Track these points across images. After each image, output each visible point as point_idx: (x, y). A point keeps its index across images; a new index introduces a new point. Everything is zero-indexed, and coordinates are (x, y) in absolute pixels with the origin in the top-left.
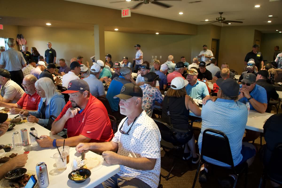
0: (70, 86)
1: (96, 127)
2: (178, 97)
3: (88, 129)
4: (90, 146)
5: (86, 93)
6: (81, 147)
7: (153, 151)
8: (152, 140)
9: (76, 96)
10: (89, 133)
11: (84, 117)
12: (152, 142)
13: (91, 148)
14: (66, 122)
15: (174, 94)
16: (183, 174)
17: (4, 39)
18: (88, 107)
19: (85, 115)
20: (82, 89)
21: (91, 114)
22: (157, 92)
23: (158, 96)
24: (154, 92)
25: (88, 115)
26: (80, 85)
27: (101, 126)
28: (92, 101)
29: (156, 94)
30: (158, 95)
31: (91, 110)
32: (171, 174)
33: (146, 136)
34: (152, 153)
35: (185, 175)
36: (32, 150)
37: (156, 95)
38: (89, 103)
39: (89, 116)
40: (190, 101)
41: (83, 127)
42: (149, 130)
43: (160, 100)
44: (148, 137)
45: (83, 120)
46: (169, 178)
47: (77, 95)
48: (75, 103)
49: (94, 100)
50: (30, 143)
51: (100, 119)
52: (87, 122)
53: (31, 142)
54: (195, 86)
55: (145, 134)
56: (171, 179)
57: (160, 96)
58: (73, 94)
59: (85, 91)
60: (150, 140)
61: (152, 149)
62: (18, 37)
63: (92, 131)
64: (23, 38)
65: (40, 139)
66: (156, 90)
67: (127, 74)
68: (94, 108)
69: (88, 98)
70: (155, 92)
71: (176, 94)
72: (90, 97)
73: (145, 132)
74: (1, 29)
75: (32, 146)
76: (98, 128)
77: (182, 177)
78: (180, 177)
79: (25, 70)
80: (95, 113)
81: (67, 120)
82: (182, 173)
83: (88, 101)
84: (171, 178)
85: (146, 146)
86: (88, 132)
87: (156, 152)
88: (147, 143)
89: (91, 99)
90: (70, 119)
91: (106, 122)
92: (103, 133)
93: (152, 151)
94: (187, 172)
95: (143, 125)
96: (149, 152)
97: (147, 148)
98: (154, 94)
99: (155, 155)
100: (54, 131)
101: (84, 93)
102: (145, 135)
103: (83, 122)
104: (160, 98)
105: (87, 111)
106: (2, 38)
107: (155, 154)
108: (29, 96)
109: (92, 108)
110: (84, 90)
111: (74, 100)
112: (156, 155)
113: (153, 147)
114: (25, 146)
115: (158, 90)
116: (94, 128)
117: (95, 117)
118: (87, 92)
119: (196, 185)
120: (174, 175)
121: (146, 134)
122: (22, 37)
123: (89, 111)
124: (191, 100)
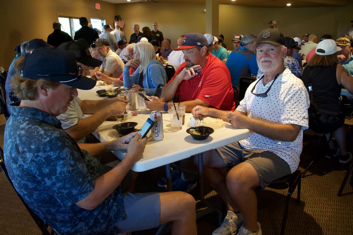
0: (185, 41)
1: (216, 91)
2: (325, 66)
3: (207, 92)
4: (209, 112)
5: (204, 50)
6: (199, 110)
7: (301, 116)
8: (300, 101)
9: (191, 53)
10: (208, 97)
11: (202, 80)
12: (301, 104)
13: (210, 114)
14: (179, 84)
15: (320, 61)
16: (325, 174)
17: (101, 20)
18: (207, 67)
19: (203, 77)
20: (199, 44)
21: (211, 74)
22: (294, 63)
23: (295, 69)
24: (290, 62)
25: (207, 76)
26: (197, 38)
27: (222, 91)
28: (211, 60)
29: (292, 65)
30: (296, 67)
31: (211, 69)
32: (308, 172)
33: (292, 95)
34: (299, 119)
35: (329, 174)
36: (139, 114)
37: (292, 67)
38: (209, 63)
39: (209, 76)
40: (343, 72)
41: (200, 91)
42: (297, 88)
43: (297, 74)
44: (295, 97)
45: (201, 83)
46: (305, 175)
47: (193, 52)
48: (191, 63)
49: (215, 60)
50: (137, 108)
51: (222, 82)
52: (206, 84)
53: (139, 106)
54: (348, 63)
55: (291, 93)
56: (308, 177)
57: (298, 69)
58: (188, 51)
59: (203, 48)
60: (297, 102)
61: (298, 113)
62: (116, 19)
63: (212, 95)
64: (121, 20)
65: (150, 101)
66: (293, 60)
67: (249, 43)
68: (215, 68)
69: (207, 57)
70: (292, 62)
71: (323, 61)
72: (209, 56)
73: (292, 91)
74: (98, 9)
75: (139, 110)
76: (219, 93)
77: (324, 177)
78: (322, 176)
79: (125, 52)
80: (215, 74)
81: (180, 82)
82: (324, 172)
83: (207, 60)
84: (308, 175)
85: (292, 109)
86: (206, 96)
87: (304, 118)
88: (293, 105)
89: (211, 58)
90: (183, 81)
91: (228, 88)
92: (224, 102)
93: (298, 116)
94: (332, 172)
95: (288, 82)
96: (295, 117)
97: (292, 110)
98: (290, 65)
99: (302, 122)
100: (164, 98)
101: (202, 49)
102: (290, 95)
103: (199, 86)
104: (298, 71)
105: (205, 72)
106: (99, 19)
107: (302, 120)
108: (133, 69)
109: (213, 67)
110: (201, 46)
111: (189, 59)
112: (304, 121)
113: (301, 111)
114: (132, 110)
115: (295, 60)
116: (215, 92)
117: (215, 78)
118: (205, 48)
119: (345, 187)
120: (312, 173)
121: (293, 92)
122: (119, 18)
123: (208, 71)
124: (345, 71)
